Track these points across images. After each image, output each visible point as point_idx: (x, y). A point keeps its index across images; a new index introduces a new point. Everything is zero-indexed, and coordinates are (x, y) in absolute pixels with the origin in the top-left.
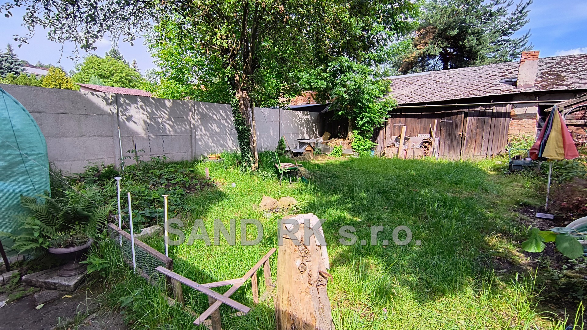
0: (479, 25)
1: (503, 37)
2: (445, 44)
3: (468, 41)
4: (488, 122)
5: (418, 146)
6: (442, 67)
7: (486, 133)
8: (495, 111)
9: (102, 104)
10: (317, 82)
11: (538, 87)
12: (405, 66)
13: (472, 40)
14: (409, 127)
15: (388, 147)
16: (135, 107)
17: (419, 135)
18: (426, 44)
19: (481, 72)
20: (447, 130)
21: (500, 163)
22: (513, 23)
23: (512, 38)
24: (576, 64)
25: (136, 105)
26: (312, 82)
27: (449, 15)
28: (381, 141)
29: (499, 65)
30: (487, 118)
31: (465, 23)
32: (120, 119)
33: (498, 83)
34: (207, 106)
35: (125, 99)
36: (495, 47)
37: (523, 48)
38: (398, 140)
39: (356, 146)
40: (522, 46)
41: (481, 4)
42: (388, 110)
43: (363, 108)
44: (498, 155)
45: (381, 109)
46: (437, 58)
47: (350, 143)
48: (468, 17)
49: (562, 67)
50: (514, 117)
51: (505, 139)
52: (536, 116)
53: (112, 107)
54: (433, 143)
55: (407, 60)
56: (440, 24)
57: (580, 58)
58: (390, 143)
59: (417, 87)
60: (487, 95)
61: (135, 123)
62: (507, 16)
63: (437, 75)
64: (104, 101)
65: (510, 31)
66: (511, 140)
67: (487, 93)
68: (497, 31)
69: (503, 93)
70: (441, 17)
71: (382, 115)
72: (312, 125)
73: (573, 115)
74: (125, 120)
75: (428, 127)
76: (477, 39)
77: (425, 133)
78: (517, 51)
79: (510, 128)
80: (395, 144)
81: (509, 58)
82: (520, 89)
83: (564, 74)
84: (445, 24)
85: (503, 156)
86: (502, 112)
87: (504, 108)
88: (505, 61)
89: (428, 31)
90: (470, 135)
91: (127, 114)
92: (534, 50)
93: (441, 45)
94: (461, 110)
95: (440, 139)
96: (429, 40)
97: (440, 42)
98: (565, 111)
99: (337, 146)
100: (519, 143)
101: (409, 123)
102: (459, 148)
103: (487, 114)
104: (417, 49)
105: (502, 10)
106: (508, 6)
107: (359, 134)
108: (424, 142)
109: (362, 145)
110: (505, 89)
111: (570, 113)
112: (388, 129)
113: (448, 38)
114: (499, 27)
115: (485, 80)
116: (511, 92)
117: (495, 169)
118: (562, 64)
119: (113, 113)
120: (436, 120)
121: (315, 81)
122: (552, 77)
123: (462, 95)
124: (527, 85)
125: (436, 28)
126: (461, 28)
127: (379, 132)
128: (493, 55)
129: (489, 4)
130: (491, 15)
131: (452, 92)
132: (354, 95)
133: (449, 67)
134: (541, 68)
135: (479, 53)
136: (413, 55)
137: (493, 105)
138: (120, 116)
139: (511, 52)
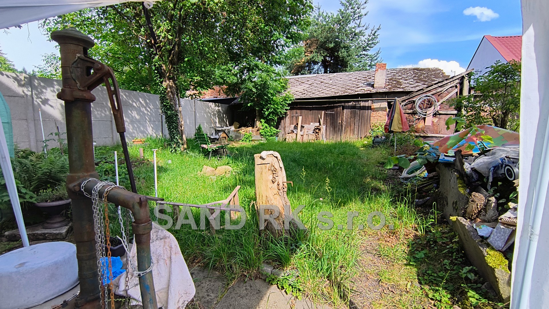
0: (348, 41)
1: (364, 52)
2: (325, 54)
3: (341, 52)
4: (357, 113)
5: (311, 132)
6: (323, 71)
7: (357, 121)
8: (361, 105)
9: (14, 86)
10: (228, 77)
11: (386, 88)
12: (296, 69)
13: (344, 52)
14: (304, 117)
15: (288, 133)
16: (51, 91)
17: (311, 123)
18: (311, 52)
19: (351, 76)
20: (331, 119)
21: (366, 142)
22: (370, 42)
23: (369, 53)
24: (407, 74)
25: (52, 89)
26: (224, 77)
27: (328, 31)
28: (283, 129)
29: (362, 72)
30: (357, 110)
31: (338, 38)
32: (35, 102)
33: (362, 85)
34: (127, 94)
35: (40, 81)
36: (359, 59)
37: (376, 61)
38: (296, 127)
39: (264, 133)
40: (376, 59)
41: (348, 26)
42: (288, 102)
43: (269, 101)
44: (365, 137)
45: (282, 102)
46: (319, 64)
47: (258, 130)
48: (340, 34)
49: (400, 76)
50: (374, 110)
51: (369, 126)
52: (386, 109)
53: (25, 90)
54: (322, 129)
55: (298, 64)
56: (321, 37)
57: (410, 70)
58: (290, 130)
59: (308, 86)
60: (356, 93)
61: (52, 106)
62: (366, 37)
63: (321, 77)
64: (16, 82)
65: (368, 48)
66: (373, 126)
67: (356, 91)
68: (360, 47)
69: (366, 93)
70: (322, 32)
71: (283, 107)
72: (223, 116)
73: (406, 106)
74: (40, 103)
75: (317, 117)
76: (347, 52)
77: (315, 122)
78: (373, 63)
79: (371, 118)
80: (294, 131)
81: (368, 68)
82: (376, 90)
83: (401, 81)
84: (325, 38)
85: (368, 138)
86: (366, 106)
87: (367, 103)
88: (366, 70)
89: (312, 42)
90: (347, 123)
91: (43, 97)
92: (383, 62)
93: (323, 54)
94: (340, 104)
95: (326, 127)
96: (314, 49)
97: (322, 52)
98: (402, 104)
99: (247, 133)
100: (377, 128)
101: (303, 114)
102: (339, 133)
103: (357, 107)
104: (306, 56)
105: (363, 32)
106: (366, 29)
107: (265, 122)
108: (315, 129)
109: (268, 132)
110: (367, 90)
111: (405, 105)
112: (287, 120)
113: (327, 49)
114: (361, 44)
115: (354, 83)
116: (371, 91)
117: (364, 146)
118: (400, 74)
119: (27, 95)
120: (323, 112)
121: (227, 76)
122: (395, 82)
123: (340, 93)
124: (380, 87)
125: (318, 40)
126: (336, 42)
127: (281, 122)
128: (358, 65)
129: (353, 26)
130: (355, 35)
131: (333, 90)
132: (261, 89)
133: (328, 72)
134: (388, 76)
135: (349, 63)
136: (302, 60)
137: (361, 101)
138: (35, 99)
139: (369, 64)
